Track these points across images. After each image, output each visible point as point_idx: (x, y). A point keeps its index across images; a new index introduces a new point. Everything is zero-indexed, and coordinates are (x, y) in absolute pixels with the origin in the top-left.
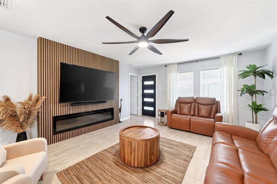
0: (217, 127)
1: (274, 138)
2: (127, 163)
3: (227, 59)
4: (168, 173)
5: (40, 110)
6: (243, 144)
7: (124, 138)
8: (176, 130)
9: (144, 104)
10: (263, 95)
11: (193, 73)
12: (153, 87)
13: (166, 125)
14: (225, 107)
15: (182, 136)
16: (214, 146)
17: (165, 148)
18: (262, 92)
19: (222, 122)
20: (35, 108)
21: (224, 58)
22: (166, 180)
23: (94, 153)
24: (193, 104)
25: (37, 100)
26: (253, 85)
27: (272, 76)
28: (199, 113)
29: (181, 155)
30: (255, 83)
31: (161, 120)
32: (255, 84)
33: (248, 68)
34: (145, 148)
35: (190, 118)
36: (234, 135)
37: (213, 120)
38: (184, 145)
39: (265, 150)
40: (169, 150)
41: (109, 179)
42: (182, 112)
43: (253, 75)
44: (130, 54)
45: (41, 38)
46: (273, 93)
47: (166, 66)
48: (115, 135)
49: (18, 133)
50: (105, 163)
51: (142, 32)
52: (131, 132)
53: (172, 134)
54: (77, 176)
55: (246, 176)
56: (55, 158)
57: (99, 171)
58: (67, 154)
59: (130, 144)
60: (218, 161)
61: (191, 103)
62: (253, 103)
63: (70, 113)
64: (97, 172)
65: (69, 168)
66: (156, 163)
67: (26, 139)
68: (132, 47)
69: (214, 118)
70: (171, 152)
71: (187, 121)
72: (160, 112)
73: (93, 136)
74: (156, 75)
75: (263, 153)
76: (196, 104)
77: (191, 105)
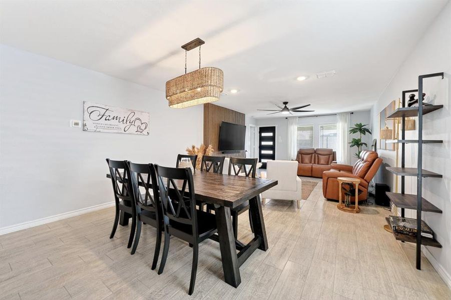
9: (262, 156)
21: (340, 115)
26: (359, 139)
28: (319, 161)
30: (361, 137)
33: (356, 125)
35: (312, 166)
42: (304, 162)
43: (359, 131)
47: (286, 118)
61: (312, 154)
71: (309, 167)
74: (275, 127)
76: (316, 155)
77: (312, 156)
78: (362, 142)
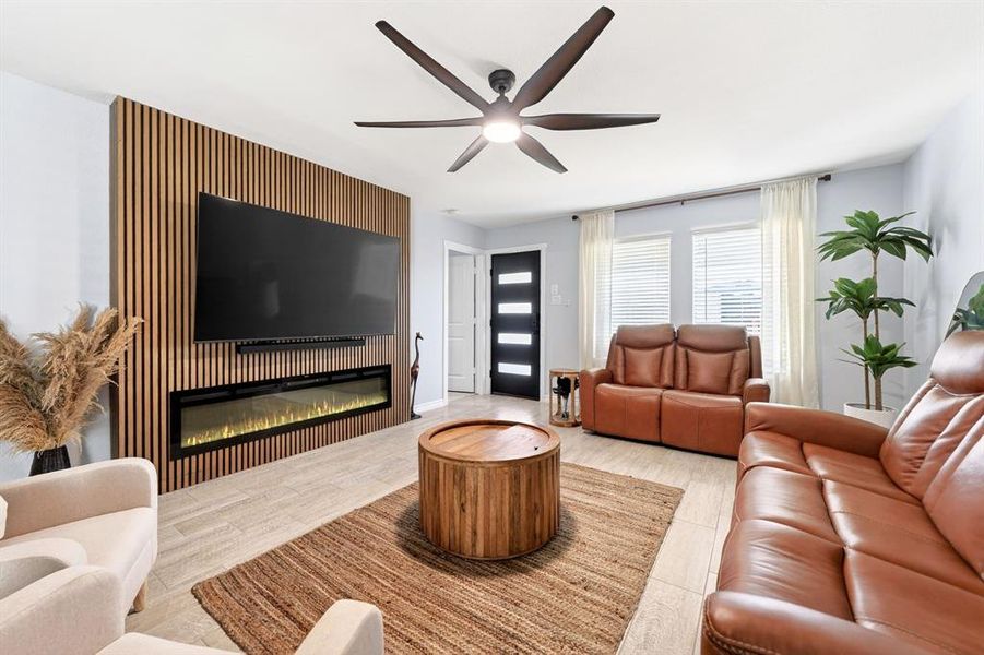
0: (753, 417)
1: (933, 441)
2: (447, 544)
3: (784, 193)
4: (591, 575)
5: (121, 367)
6: (840, 466)
7: (436, 459)
8: (611, 441)
9: (499, 353)
10: (900, 313)
11: (669, 241)
12: (532, 293)
13: (576, 425)
14: (777, 358)
15: (633, 457)
16: (744, 474)
17: (579, 497)
18: (896, 305)
19: (768, 401)
20: (101, 358)
21: (774, 190)
22: (588, 594)
23: (328, 519)
24: (670, 349)
25: (112, 329)
26: (866, 281)
27: (927, 251)
28: (691, 377)
29: (632, 517)
30: (875, 273)
31: (560, 408)
32: (874, 278)
33: (851, 222)
34: (510, 489)
35: (661, 397)
36: (808, 442)
37: (738, 400)
38: (643, 486)
39: (907, 480)
40: (589, 502)
41: (387, 599)
42: (633, 378)
43: (868, 247)
44: (454, 169)
45: (125, 100)
46: (930, 306)
47: (575, 218)
48: (400, 459)
49: (37, 453)
50: (369, 549)
51: (497, 87)
52: (461, 440)
53: (599, 451)
54: (271, 594)
55: (851, 554)
56: (182, 539)
57: (349, 576)
58: (226, 524)
59: (457, 478)
60: (761, 515)
61: (664, 345)
62: (867, 340)
63: (233, 382)
64: (340, 580)
65: (238, 568)
66: (548, 543)
67: (68, 466)
68: (461, 139)
69: (740, 395)
70: (597, 509)
71: (649, 404)
72: (555, 379)
73: (319, 464)
74: (539, 252)
75: (903, 490)
76: (681, 350)
77: (663, 354)
78: (881, 293)
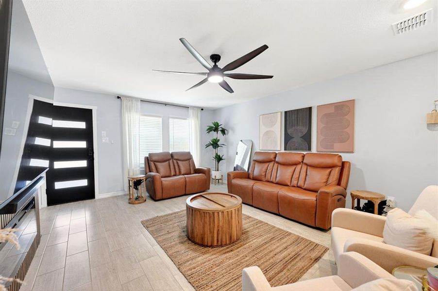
3: (194, 111)
11: (161, 119)
21: (192, 109)
24: (171, 161)
28: (180, 170)
30: (217, 137)
35: (185, 178)
47: (118, 98)
51: (214, 61)
61: (169, 160)
76: (175, 161)
77: (169, 163)
